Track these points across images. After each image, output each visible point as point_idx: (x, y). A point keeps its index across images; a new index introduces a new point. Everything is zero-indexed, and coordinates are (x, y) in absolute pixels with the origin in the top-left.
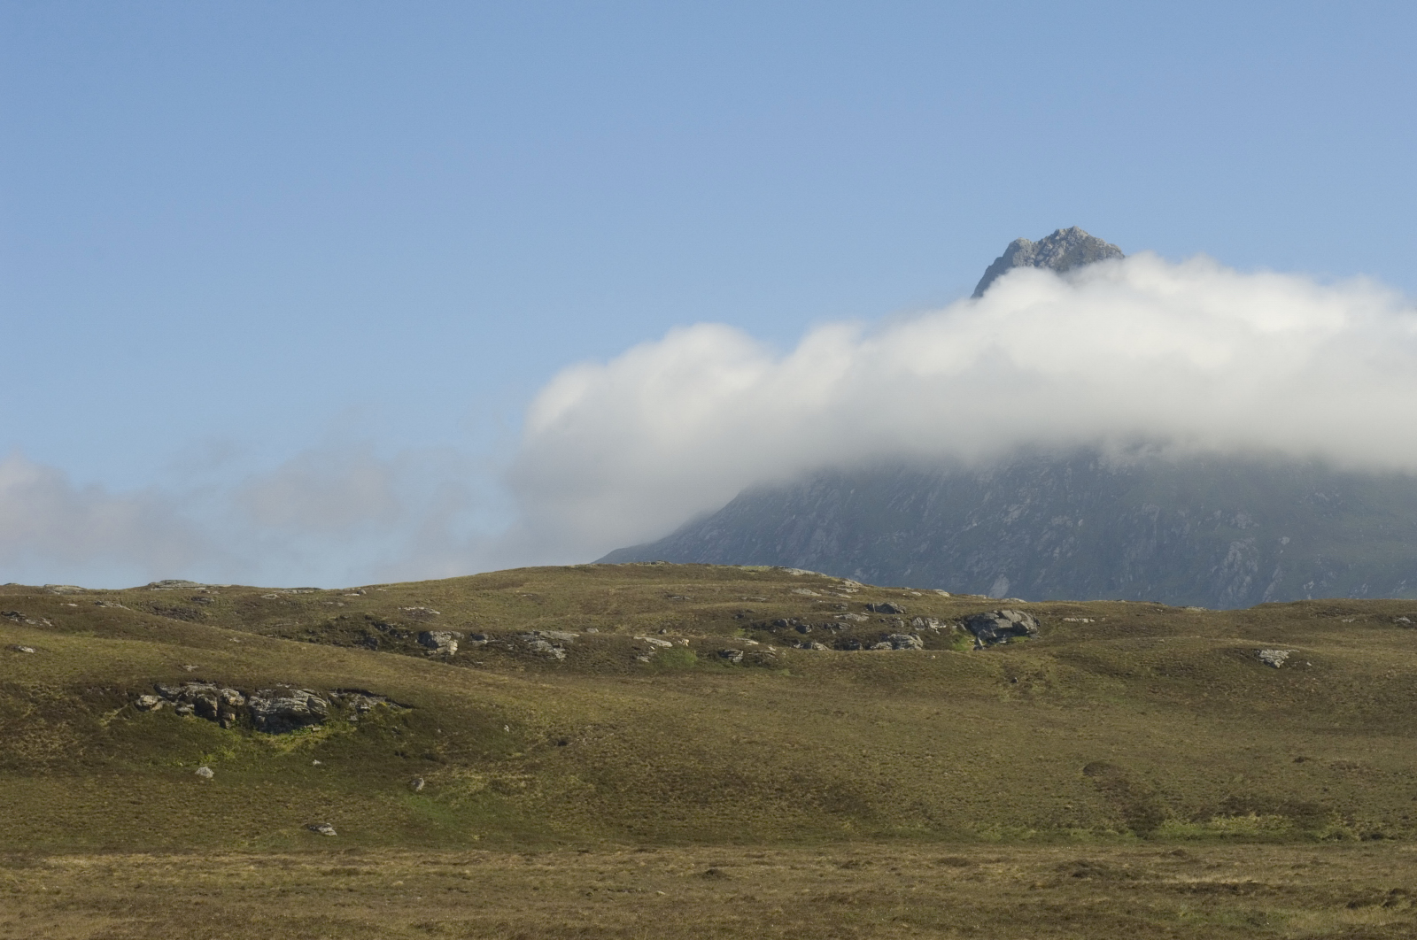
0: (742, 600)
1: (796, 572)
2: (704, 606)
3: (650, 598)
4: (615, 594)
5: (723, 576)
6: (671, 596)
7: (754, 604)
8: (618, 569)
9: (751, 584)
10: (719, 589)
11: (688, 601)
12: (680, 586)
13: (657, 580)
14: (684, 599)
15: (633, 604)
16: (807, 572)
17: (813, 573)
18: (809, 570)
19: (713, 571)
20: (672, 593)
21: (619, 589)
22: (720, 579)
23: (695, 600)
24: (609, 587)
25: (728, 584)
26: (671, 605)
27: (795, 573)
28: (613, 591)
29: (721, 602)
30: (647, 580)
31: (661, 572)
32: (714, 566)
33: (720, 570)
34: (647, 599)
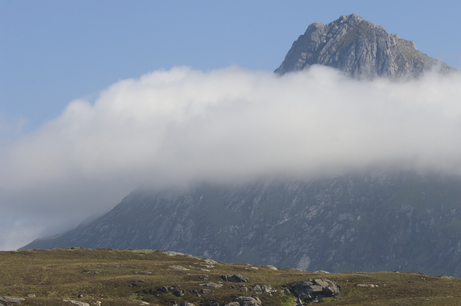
0: (135, 274)
1: (172, 254)
2: (108, 278)
3: (70, 272)
4: (47, 270)
5: (121, 257)
6: (86, 271)
7: (144, 276)
8: (48, 253)
9: (140, 262)
10: (118, 266)
11: (97, 274)
12: (91, 264)
13: (76, 260)
14: (95, 273)
15: (59, 277)
16: (179, 253)
17: (182, 254)
18: (180, 252)
19: (114, 253)
20: (86, 269)
21: (49, 267)
22: (118, 259)
23: (102, 274)
24: (42, 265)
25: (125, 262)
26: (86, 277)
27: (170, 255)
28: (45, 268)
29: (120, 275)
30: (68, 260)
31: (78, 255)
32: (114, 250)
33: (118, 253)
34: (68, 273)
